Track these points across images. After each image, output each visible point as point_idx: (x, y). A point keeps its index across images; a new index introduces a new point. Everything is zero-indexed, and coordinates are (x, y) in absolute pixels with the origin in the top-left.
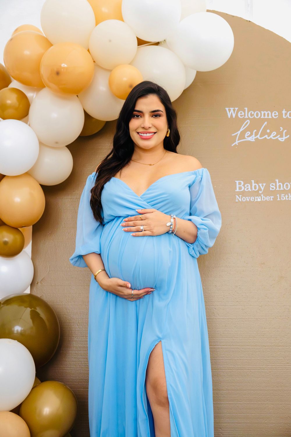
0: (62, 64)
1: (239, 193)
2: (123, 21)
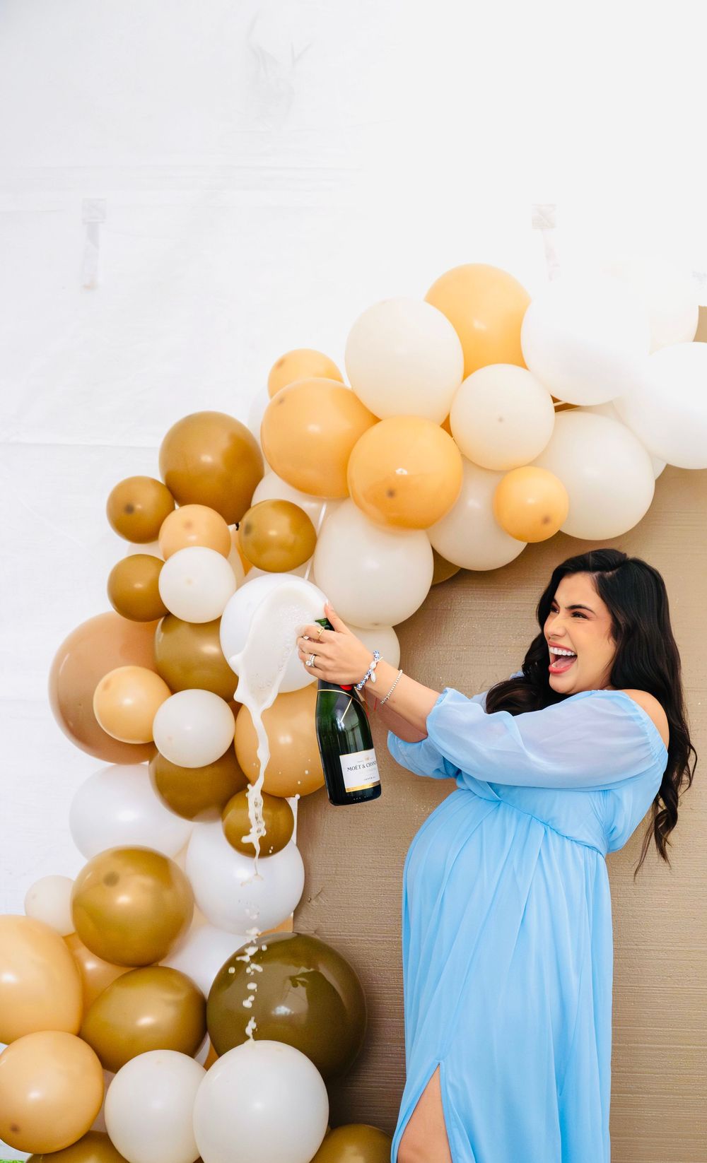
0: (397, 469)
2: (524, 366)
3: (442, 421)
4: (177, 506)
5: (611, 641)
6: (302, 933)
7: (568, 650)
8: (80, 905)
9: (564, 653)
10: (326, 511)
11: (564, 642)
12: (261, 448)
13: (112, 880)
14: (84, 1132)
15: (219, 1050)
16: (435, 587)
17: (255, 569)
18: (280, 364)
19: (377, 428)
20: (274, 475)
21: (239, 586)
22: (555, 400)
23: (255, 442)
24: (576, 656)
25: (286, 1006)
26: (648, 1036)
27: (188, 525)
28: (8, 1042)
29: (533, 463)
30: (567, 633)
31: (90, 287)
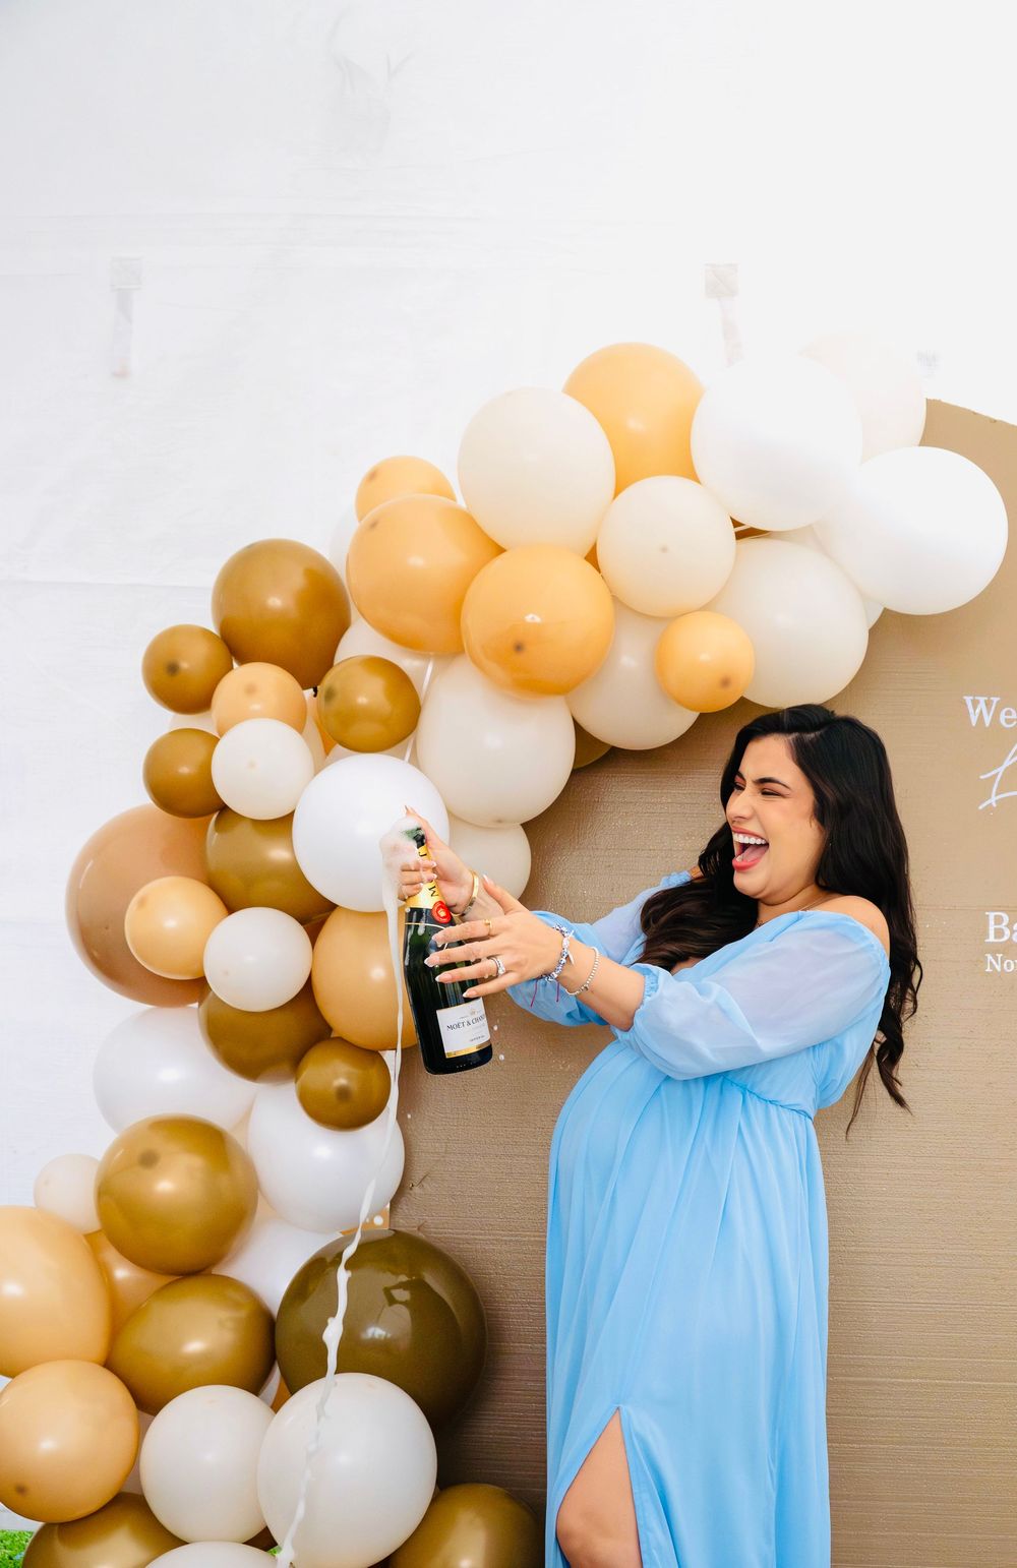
0: (526, 615)
1: (994, 949)
2: (696, 479)
3: (587, 551)
4: (235, 665)
5: (815, 824)
6: (403, 1229)
7: (757, 836)
8: (107, 1193)
9: (753, 841)
10: (433, 671)
11: (751, 826)
12: (346, 587)
13: (149, 1160)
14: (115, 1494)
15: (292, 1386)
16: (575, 772)
17: (339, 748)
18: (372, 476)
19: (499, 561)
20: (363, 621)
21: (317, 770)
22: (736, 524)
23: (338, 579)
24: (767, 845)
25: (381, 1328)
26: (860, 1366)
27: (251, 690)
28: (12, 1374)
29: (705, 608)
30: (755, 815)
31: (122, 374)
